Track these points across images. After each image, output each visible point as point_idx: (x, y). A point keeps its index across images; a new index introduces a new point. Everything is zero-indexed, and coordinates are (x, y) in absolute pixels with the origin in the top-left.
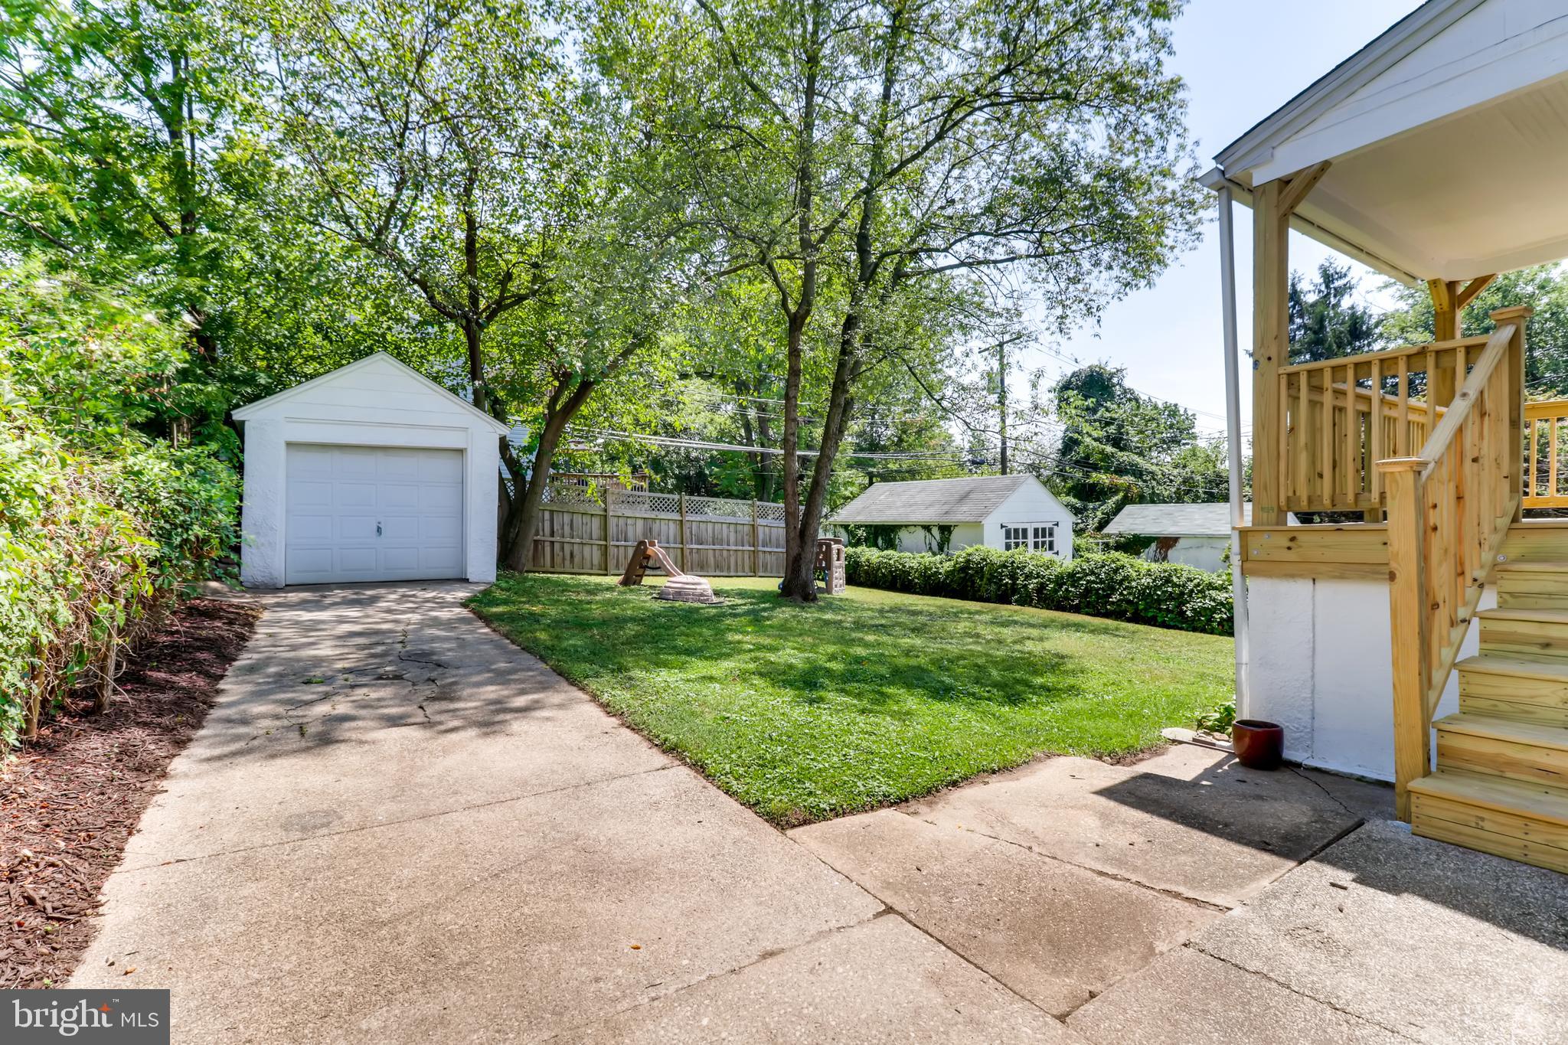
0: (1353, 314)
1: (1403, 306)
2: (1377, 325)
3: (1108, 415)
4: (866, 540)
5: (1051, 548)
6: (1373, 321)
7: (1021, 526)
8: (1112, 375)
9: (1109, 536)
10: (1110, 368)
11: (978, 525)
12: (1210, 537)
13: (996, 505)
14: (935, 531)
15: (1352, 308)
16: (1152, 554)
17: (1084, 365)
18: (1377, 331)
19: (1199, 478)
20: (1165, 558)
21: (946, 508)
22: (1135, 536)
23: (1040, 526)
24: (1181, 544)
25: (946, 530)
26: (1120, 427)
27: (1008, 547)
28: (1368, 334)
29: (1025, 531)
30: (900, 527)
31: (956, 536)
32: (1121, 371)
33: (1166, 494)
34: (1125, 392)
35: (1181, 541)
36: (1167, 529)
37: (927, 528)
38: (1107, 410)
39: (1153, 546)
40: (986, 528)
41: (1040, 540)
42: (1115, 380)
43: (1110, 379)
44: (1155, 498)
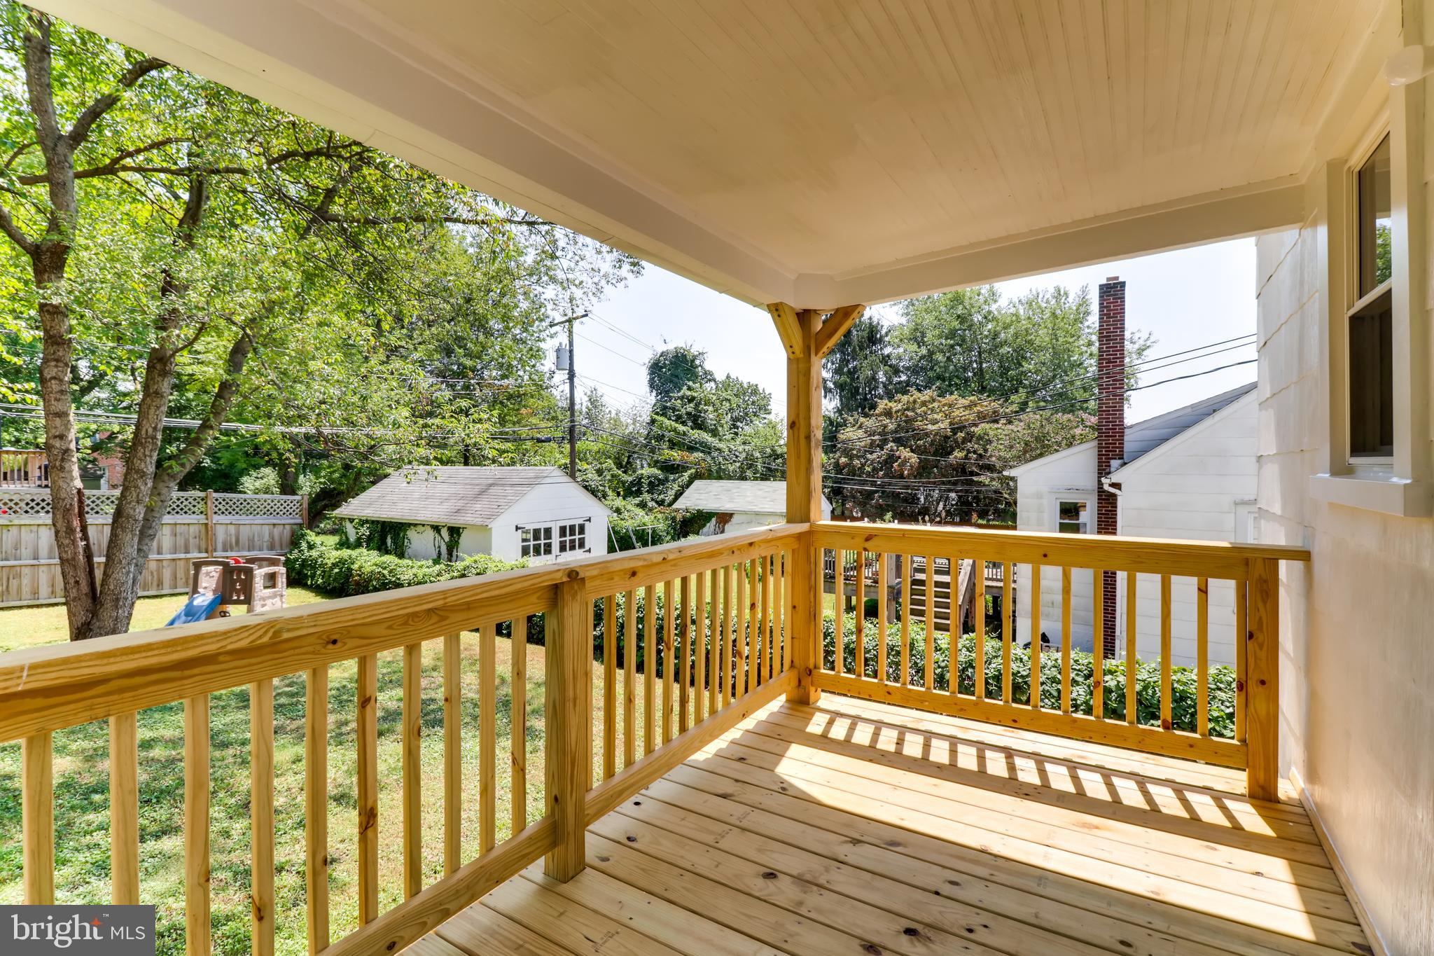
0: (870, 324)
1: (904, 320)
2: (887, 334)
3: (689, 393)
4: (370, 539)
5: (582, 545)
6: (883, 332)
7: (542, 526)
8: (695, 358)
9: (677, 510)
10: (694, 351)
11: (485, 529)
12: (757, 514)
13: (510, 504)
14: (445, 533)
15: (870, 318)
16: (712, 528)
17: (671, 347)
18: (887, 339)
19: (757, 454)
20: (723, 532)
21: (460, 504)
22: (698, 511)
23: (568, 523)
24: (735, 519)
25: (455, 532)
26: (697, 405)
27: (525, 551)
28: (881, 340)
29: (548, 532)
30: (410, 525)
31: (464, 539)
32: (702, 354)
33: (731, 468)
34: (705, 373)
35: (735, 516)
36: (724, 506)
37: (436, 529)
38: (689, 389)
39: (714, 520)
40: (494, 532)
41: (568, 538)
42: (697, 362)
43: (693, 361)
44: (720, 475)
